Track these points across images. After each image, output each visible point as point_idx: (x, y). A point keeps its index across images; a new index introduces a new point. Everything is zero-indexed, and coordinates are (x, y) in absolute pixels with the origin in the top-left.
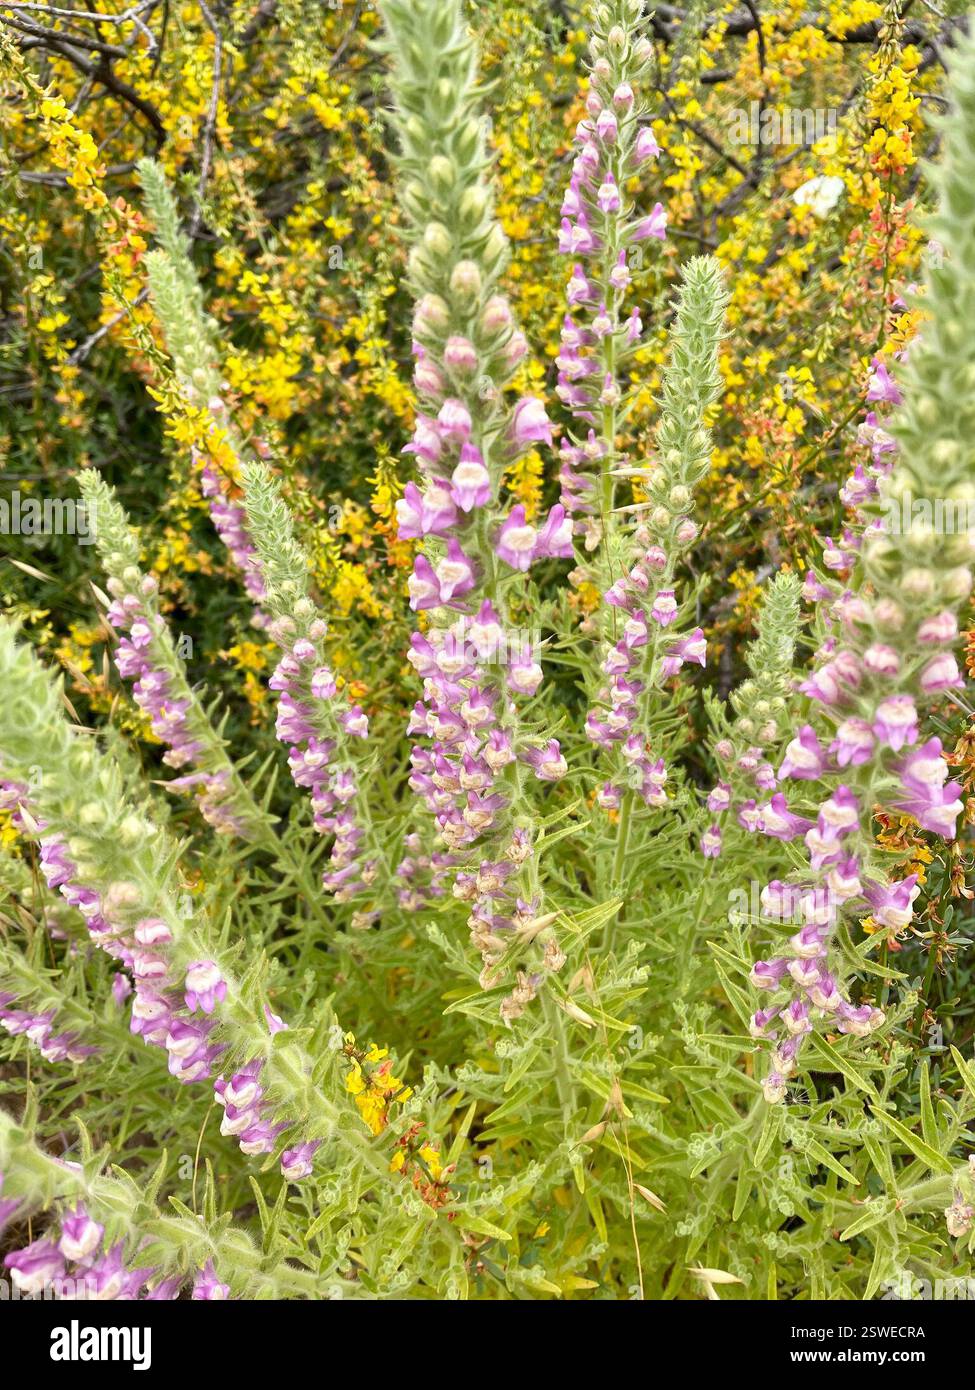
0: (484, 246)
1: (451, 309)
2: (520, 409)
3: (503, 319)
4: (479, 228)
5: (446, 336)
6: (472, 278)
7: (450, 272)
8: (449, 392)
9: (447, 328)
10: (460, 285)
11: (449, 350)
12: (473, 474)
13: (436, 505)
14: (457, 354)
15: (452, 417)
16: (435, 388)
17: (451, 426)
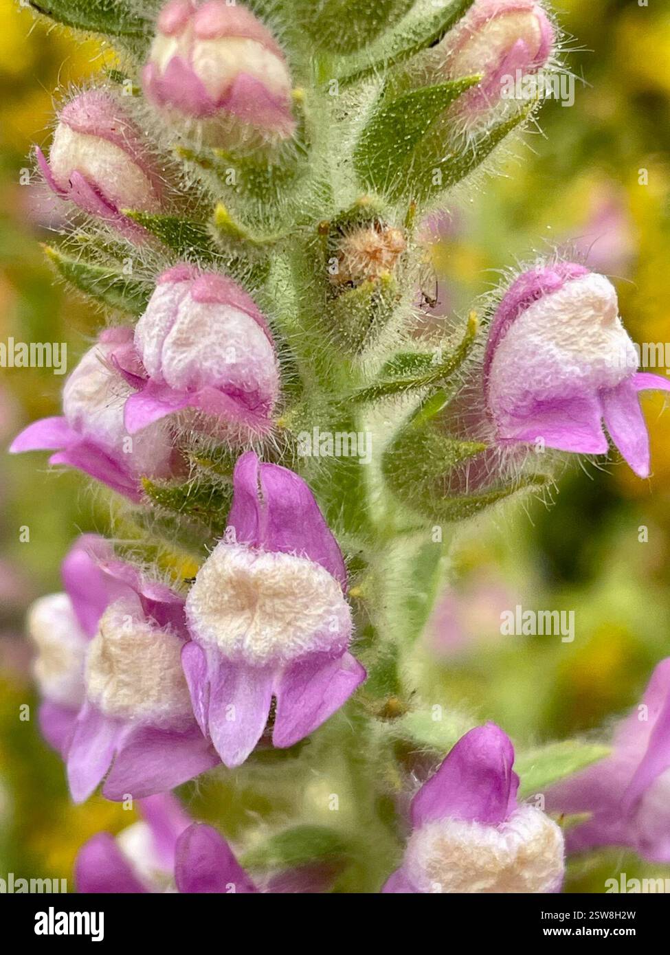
2: (510, 313)
8: (181, 230)
12: (268, 603)
13: (124, 691)
14: (193, 76)
15: (183, 343)
16: (125, 211)
17: (176, 385)
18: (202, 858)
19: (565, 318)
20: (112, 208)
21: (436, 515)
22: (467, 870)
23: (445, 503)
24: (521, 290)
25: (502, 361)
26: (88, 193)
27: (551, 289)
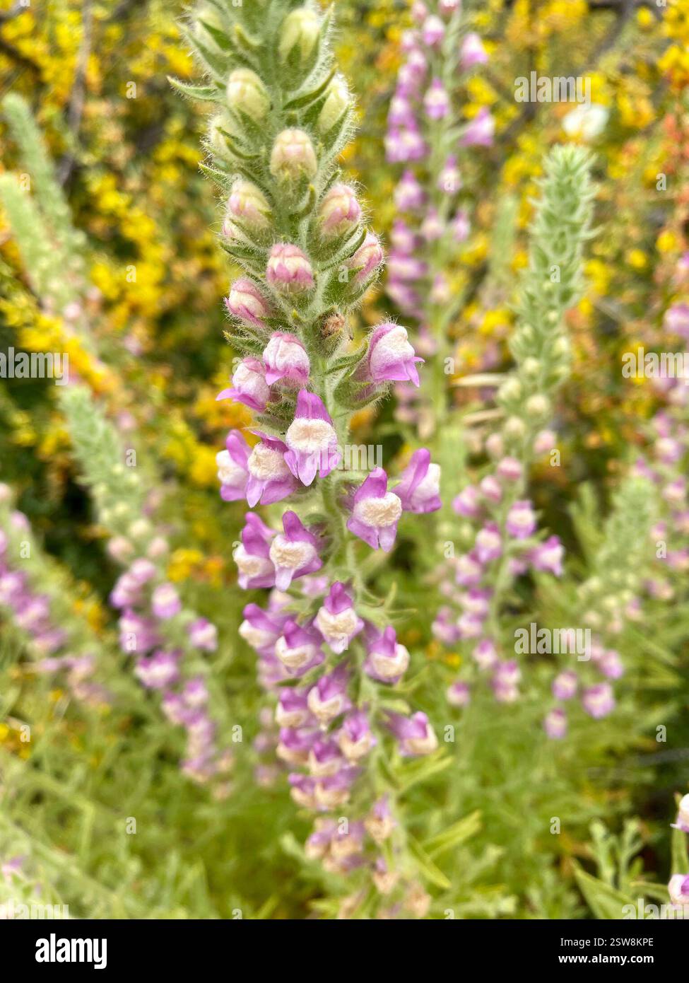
0: (320, 105)
1: (273, 203)
2: (376, 340)
3: (350, 216)
4: (310, 78)
5: (268, 243)
6: (302, 154)
7: (270, 145)
8: (277, 321)
9: (269, 231)
10: (285, 166)
11: (273, 263)
12: (315, 434)
13: (265, 470)
14: (285, 269)
15: (282, 356)
16: (257, 316)
17: (280, 369)
18: (291, 521)
19: (393, 340)
20: (252, 315)
21: (353, 408)
22: (375, 512)
23: (355, 404)
24: (379, 332)
25: (375, 355)
26: (245, 311)
27: (388, 331)
